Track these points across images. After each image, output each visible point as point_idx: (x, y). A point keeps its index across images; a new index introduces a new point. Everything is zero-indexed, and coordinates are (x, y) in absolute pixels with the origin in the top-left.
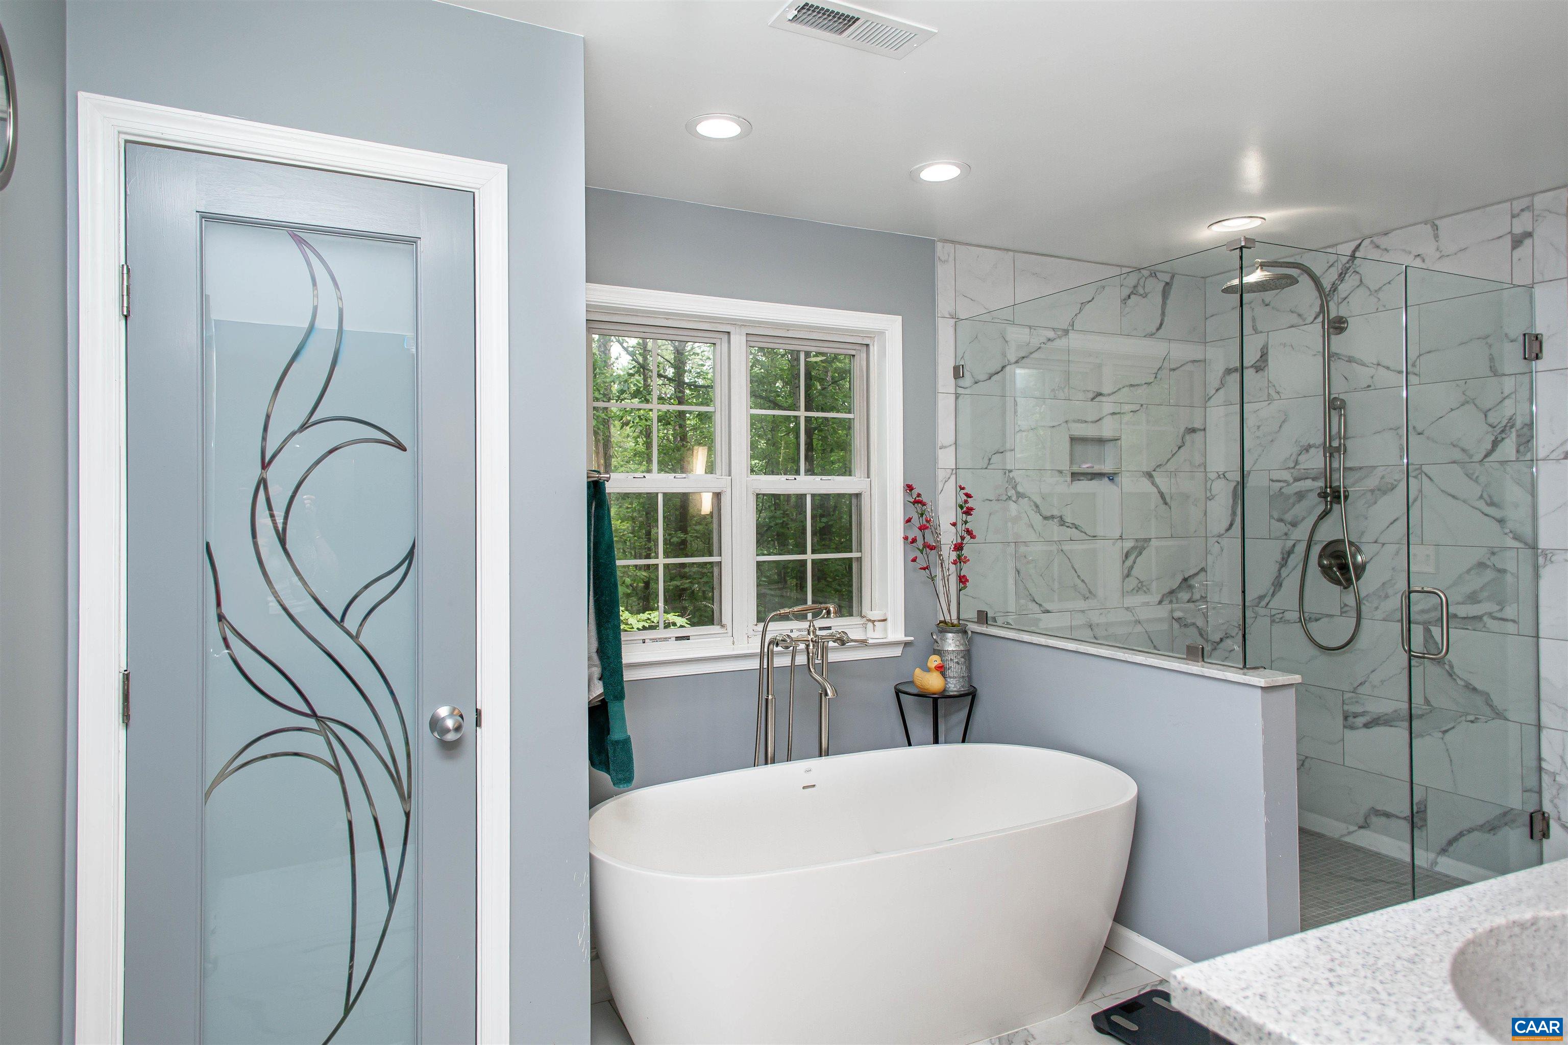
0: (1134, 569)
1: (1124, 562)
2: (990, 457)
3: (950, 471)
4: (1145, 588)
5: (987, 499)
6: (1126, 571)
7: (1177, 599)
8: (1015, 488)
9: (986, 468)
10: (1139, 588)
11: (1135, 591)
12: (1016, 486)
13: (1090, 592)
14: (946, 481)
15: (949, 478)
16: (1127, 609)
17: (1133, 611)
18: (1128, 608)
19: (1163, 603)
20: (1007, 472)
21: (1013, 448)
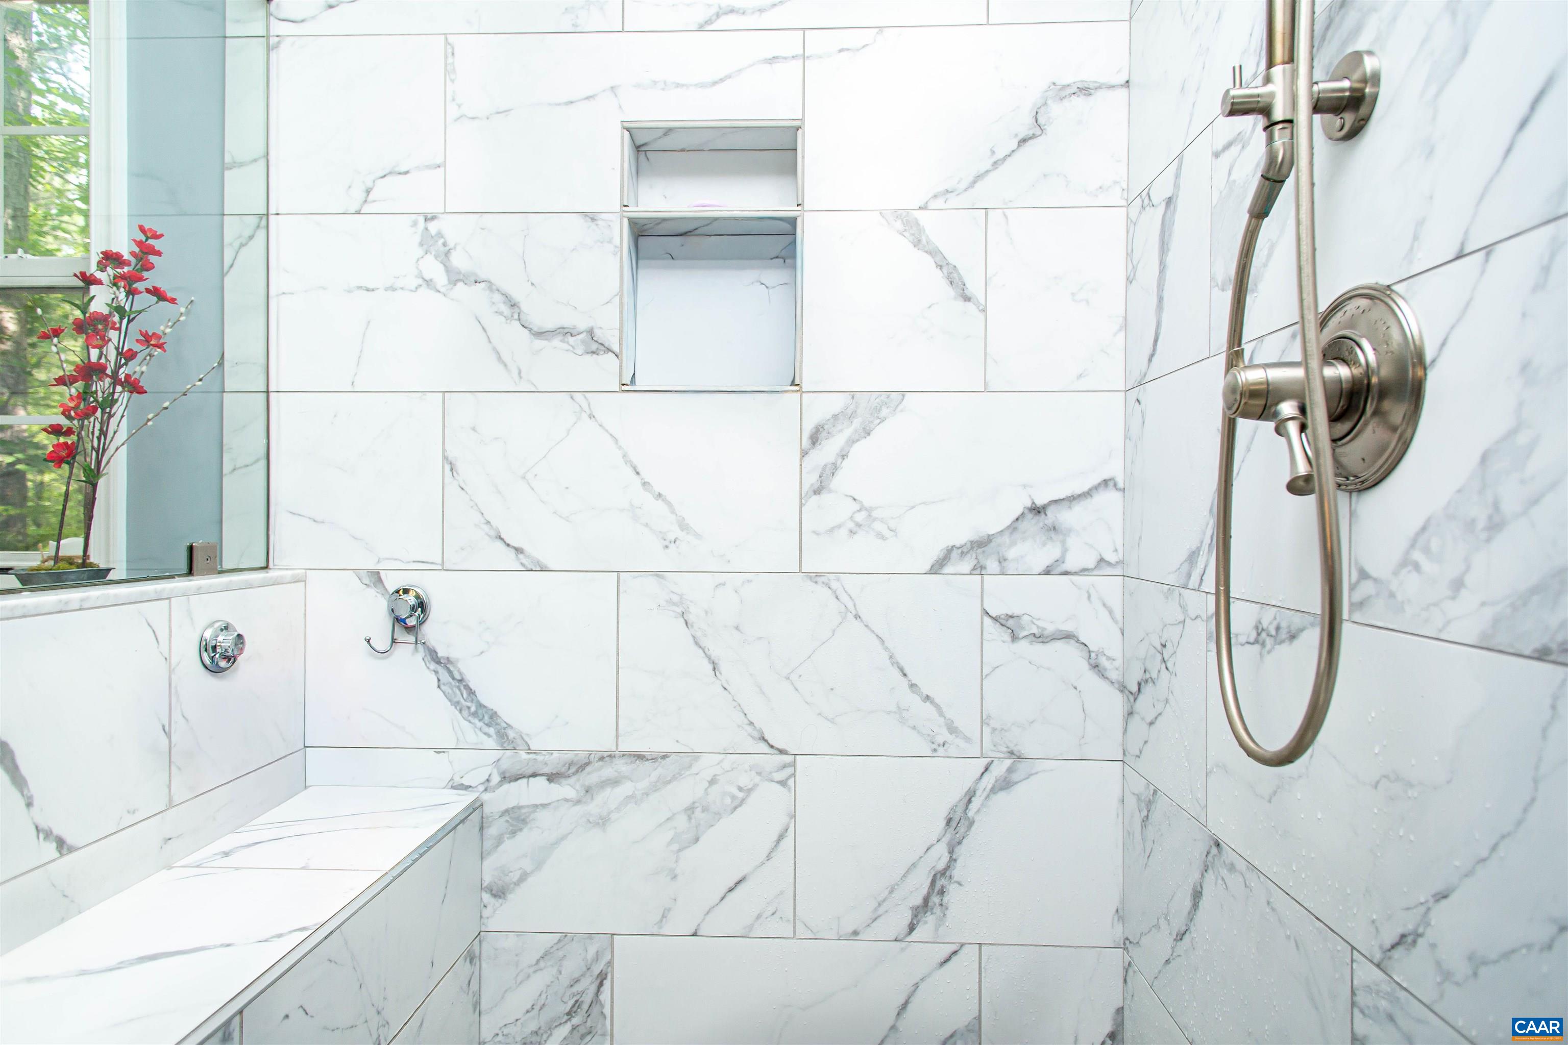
0: (839, 475)
1: (804, 454)
2: (370, 184)
3: (253, 221)
4: (878, 526)
5: (360, 288)
6: (811, 479)
7: (1002, 560)
8: (445, 256)
9: (358, 213)
10: (859, 525)
11: (844, 532)
12: (447, 254)
13: (683, 526)
14: (242, 245)
15: (251, 237)
16: (814, 577)
17: (834, 585)
18: (818, 574)
19: (946, 570)
20: (421, 219)
21: (439, 160)
